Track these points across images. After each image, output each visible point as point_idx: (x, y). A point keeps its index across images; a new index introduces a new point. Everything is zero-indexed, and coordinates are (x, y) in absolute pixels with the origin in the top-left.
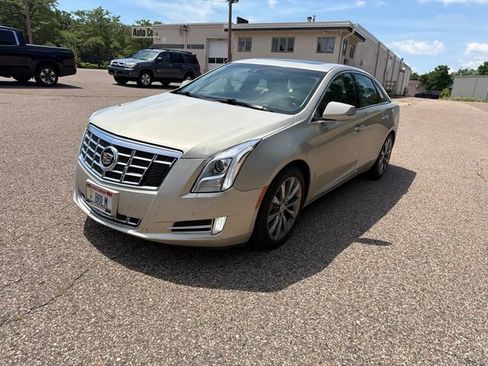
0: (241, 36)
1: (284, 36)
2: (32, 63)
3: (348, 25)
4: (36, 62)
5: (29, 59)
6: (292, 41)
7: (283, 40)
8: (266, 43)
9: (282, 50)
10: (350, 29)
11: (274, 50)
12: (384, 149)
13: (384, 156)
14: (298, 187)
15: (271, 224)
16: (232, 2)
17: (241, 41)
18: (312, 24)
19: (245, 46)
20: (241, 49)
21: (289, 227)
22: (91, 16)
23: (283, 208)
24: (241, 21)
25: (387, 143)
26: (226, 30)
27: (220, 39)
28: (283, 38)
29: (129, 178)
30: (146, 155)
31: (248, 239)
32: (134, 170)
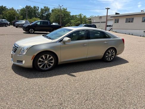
0: (116, 18)
1: (130, 17)
5: (51, 28)
6: (133, 19)
8: (124, 20)
9: (129, 22)
11: (126, 22)
12: (108, 53)
13: (110, 55)
14: (51, 57)
15: (40, 65)
16: (108, 9)
17: (115, 20)
18: (143, 13)
19: (117, 21)
20: (116, 22)
21: (50, 67)
22: (78, 16)
23: (46, 62)
24: (116, 14)
25: (110, 51)
26: (111, 17)
27: (111, 20)
28: (130, 18)
29: (14, 51)
30: (16, 47)
31: (32, 67)
32: (14, 49)
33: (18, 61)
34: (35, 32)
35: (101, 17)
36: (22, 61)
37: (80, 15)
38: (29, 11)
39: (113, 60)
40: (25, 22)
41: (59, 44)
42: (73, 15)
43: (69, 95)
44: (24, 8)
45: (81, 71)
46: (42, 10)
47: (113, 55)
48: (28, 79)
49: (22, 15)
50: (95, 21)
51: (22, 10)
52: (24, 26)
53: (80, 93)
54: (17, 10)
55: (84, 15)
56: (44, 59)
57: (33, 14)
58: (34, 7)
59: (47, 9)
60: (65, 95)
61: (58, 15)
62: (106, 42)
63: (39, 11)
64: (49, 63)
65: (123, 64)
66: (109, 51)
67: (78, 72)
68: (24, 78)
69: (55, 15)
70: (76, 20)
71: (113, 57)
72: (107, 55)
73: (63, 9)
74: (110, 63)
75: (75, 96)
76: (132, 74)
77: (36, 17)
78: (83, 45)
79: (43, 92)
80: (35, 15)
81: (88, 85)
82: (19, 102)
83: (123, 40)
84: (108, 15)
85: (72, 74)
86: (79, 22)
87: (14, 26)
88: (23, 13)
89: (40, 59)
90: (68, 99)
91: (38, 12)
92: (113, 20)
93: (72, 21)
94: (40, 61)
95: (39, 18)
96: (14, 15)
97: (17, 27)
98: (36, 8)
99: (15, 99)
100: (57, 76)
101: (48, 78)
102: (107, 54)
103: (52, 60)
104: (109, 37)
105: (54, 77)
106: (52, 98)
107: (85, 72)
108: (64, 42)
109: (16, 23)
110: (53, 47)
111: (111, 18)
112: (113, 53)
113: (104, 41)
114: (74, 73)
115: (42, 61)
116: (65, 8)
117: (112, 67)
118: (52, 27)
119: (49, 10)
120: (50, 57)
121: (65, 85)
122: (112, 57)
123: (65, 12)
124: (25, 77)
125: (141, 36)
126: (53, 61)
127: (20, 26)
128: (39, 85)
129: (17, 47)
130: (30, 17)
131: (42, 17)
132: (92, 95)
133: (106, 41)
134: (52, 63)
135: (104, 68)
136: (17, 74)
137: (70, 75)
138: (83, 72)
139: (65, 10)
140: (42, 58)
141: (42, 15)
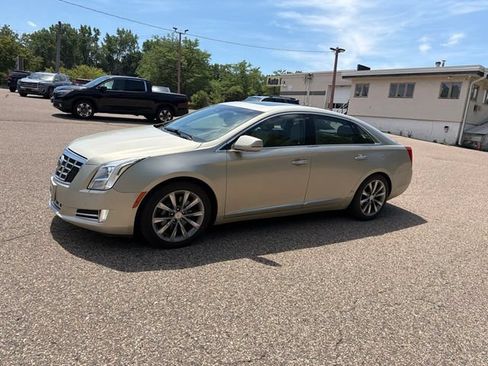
0: (358, 82)
1: (402, 82)
2: (154, 105)
3: (477, 69)
4: (158, 104)
5: (153, 102)
6: (411, 87)
7: (403, 86)
8: (385, 88)
9: (400, 95)
10: (481, 74)
11: (391, 95)
12: (368, 190)
13: (372, 197)
14: (197, 201)
15: (159, 226)
16: (338, 51)
17: (358, 88)
18: (441, 69)
19: (362, 92)
20: (358, 95)
21: (190, 234)
22: (236, 68)
23: (179, 215)
24: (361, 68)
25: (373, 184)
26: (344, 77)
27: (342, 86)
28: (402, 84)
29: (63, 176)
30: (72, 161)
31: (132, 232)
32: (66, 171)
33: (82, 212)
34: (95, 114)
35: (310, 77)
36: (97, 212)
37: (242, 66)
38: (63, 42)
39: (379, 212)
40: (56, 77)
41: (224, 155)
42: (216, 66)
43: (279, 327)
44: (44, 30)
45: (290, 249)
46: (109, 39)
47: (379, 198)
48: (122, 273)
49: (37, 53)
50: (290, 89)
51: (40, 38)
52: (56, 90)
53: (312, 320)
54: (24, 35)
55: (252, 68)
56: (171, 207)
57: (77, 52)
58: (83, 29)
59: (126, 40)
60: (266, 327)
61: (169, 61)
62: (361, 157)
63: (100, 46)
64: (189, 221)
65: (414, 228)
66: (370, 185)
67: (281, 251)
68: (109, 270)
69: (157, 59)
70: (227, 82)
71: (381, 204)
72: (364, 197)
73: (185, 41)
74: (373, 222)
75: (301, 330)
76: (448, 258)
77: (89, 63)
78: (296, 162)
79: (190, 318)
80: (86, 56)
81: (329, 294)
82: (118, 351)
83: (409, 151)
84: (338, 69)
85: (266, 257)
86: (239, 88)
87: (13, 90)
88: (43, 46)
89: (161, 206)
90: (280, 340)
91: (97, 46)
92: (350, 86)
93: (214, 83)
94: (160, 213)
95: (98, 66)
96: (12, 51)
97: (23, 94)
98: (90, 34)
99: (100, 343)
100: (219, 264)
101: (191, 271)
102: (364, 193)
103: (196, 208)
104: (370, 141)
105: (209, 269)
106: (225, 335)
107: (304, 250)
108: (239, 152)
109: (23, 80)
110: (205, 168)
111: (344, 80)
112: (381, 192)
113: (356, 153)
114: (268, 253)
115: (167, 212)
116: (193, 40)
117: (381, 237)
118: (156, 101)
119: (134, 41)
120: (191, 199)
121: (255, 294)
122: (377, 204)
123: (192, 51)
124: (112, 267)
125: (435, 142)
126: (201, 214)
127: (35, 93)
128: (168, 295)
129: (80, 164)
130: (65, 62)
131: (108, 65)
132: (349, 323)
133: (363, 152)
134: (195, 219)
135: (360, 240)
136: (77, 256)
137: (261, 260)
138: (297, 252)
139: (191, 46)
140: (168, 202)
141: (110, 58)
